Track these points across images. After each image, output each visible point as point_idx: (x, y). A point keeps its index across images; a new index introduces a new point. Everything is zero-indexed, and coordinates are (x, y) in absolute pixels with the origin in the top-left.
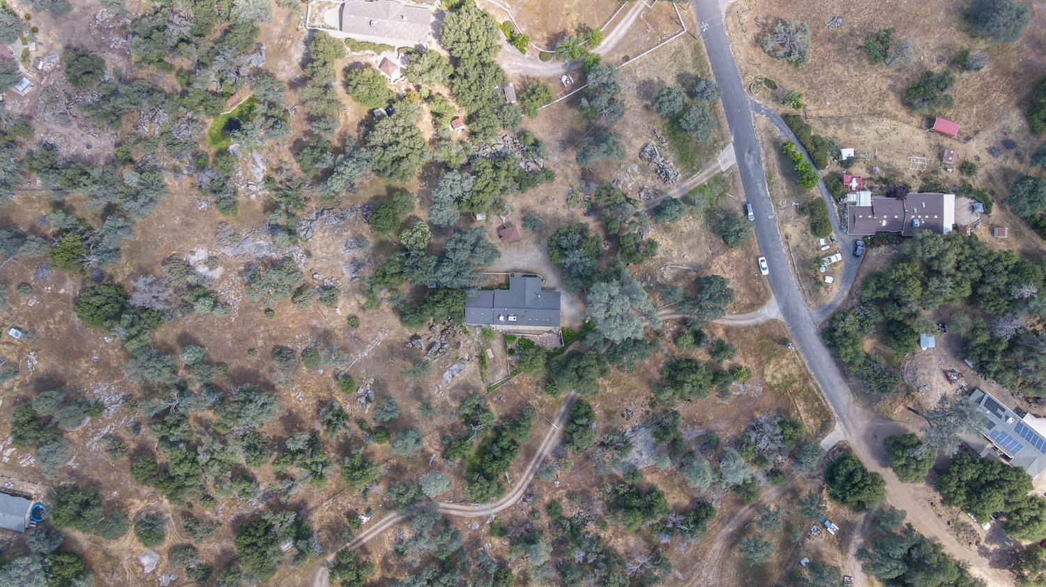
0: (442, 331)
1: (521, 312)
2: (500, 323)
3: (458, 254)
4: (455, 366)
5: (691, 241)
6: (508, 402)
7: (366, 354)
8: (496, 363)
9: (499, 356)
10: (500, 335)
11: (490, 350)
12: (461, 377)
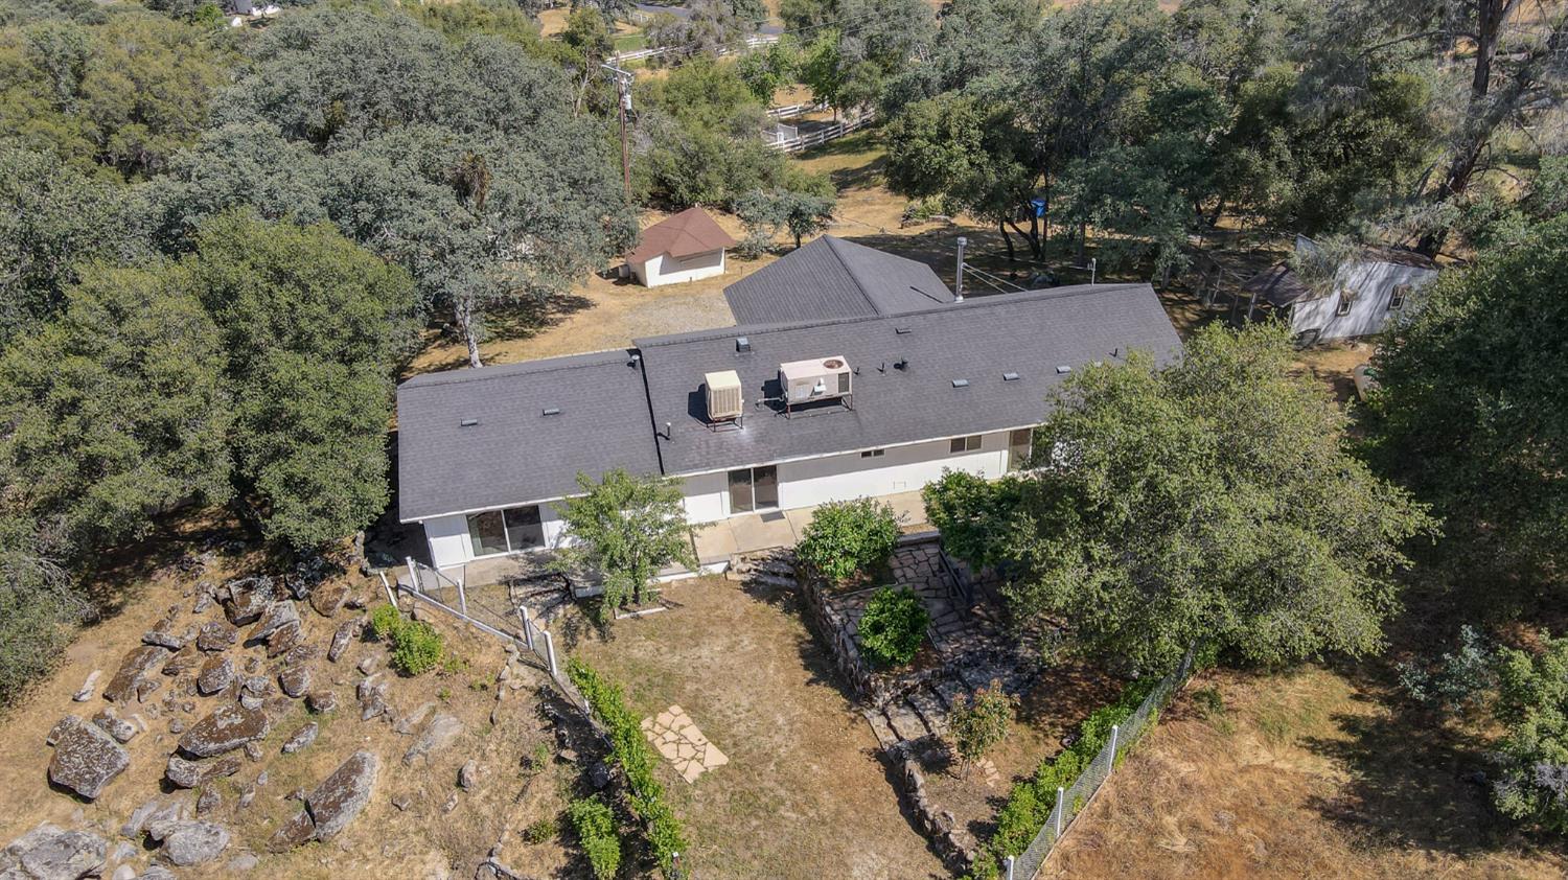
8: (770, 811)
9: (782, 744)
10: (745, 597)
11: (675, 717)
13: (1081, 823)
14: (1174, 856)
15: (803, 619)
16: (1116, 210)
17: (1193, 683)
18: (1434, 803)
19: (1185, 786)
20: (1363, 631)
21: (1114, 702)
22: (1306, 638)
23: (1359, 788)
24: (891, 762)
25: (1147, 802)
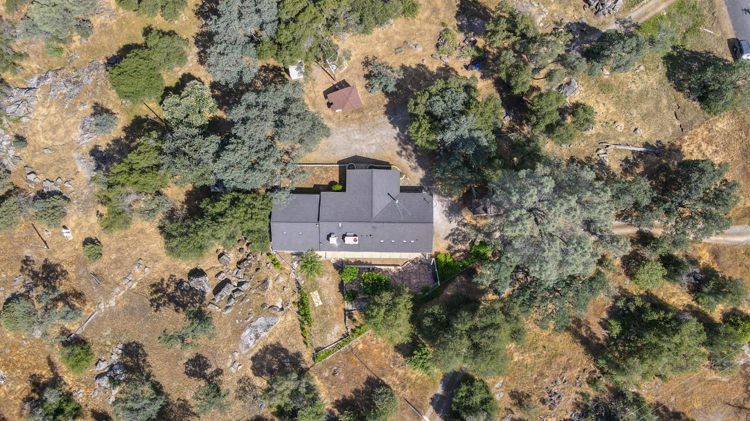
0: (239, 263)
1: (365, 228)
2: (332, 248)
3: (251, 128)
4: (261, 320)
5: (645, 106)
6: (348, 380)
7: (112, 303)
8: (327, 315)
9: (331, 303)
10: (333, 267)
11: (316, 293)
12: (270, 336)
15: (341, 276)
24: (345, 312)
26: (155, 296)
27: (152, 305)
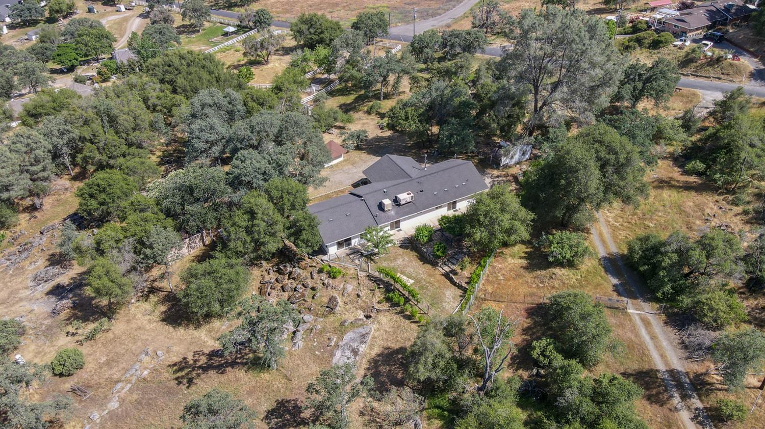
1: (411, 186)
4: (349, 336)
8: (427, 288)
9: (423, 276)
10: (401, 249)
12: (371, 349)
13: (484, 279)
14: (501, 280)
15: (415, 252)
16: (457, 138)
17: (498, 251)
18: (540, 263)
19: (501, 269)
20: (526, 236)
21: (485, 257)
22: (518, 239)
23: (529, 263)
24: (447, 276)
25: (495, 273)
26: (179, 374)
27: (180, 383)
